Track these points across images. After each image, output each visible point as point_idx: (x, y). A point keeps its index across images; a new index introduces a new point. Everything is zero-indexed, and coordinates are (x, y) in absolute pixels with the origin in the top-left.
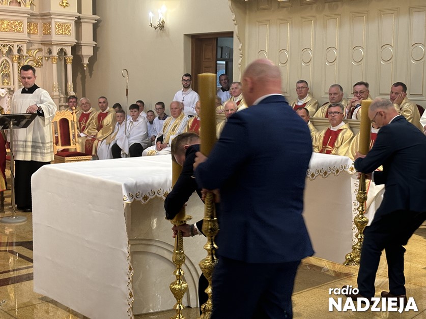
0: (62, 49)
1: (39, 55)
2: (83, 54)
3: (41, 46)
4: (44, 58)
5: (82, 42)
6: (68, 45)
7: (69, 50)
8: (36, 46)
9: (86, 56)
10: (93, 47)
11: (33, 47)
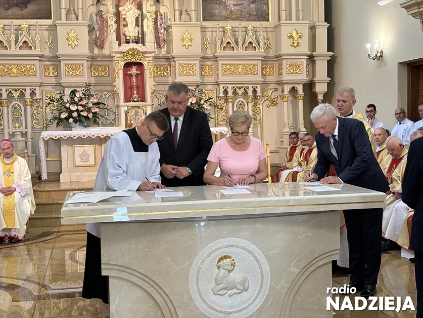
0: (293, 88)
1: (275, 95)
2: (317, 91)
3: (277, 86)
4: (279, 97)
5: (315, 79)
6: (299, 83)
7: (300, 88)
8: (272, 86)
9: (321, 93)
10: (328, 83)
11: (269, 87)
